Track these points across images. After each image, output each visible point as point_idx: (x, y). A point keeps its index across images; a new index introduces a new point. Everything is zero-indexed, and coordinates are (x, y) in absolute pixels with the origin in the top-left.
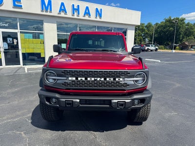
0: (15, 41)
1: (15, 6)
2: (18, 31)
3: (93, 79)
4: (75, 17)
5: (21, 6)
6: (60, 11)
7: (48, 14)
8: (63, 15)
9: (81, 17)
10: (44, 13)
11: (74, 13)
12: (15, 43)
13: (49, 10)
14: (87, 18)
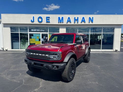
0: (47, 38)
1: (47, 22)
2: (48, 33)
3: (38, 54)
4: (76, 23)
5: (50, 22)
6: (67, 22)
7: (62, 24)
8: (69, 23)
9: (79, 23)
10: (60, 24)
11: (75, 22)
12: (46, 39)
13: (62, 22)
14: (83, 23)
